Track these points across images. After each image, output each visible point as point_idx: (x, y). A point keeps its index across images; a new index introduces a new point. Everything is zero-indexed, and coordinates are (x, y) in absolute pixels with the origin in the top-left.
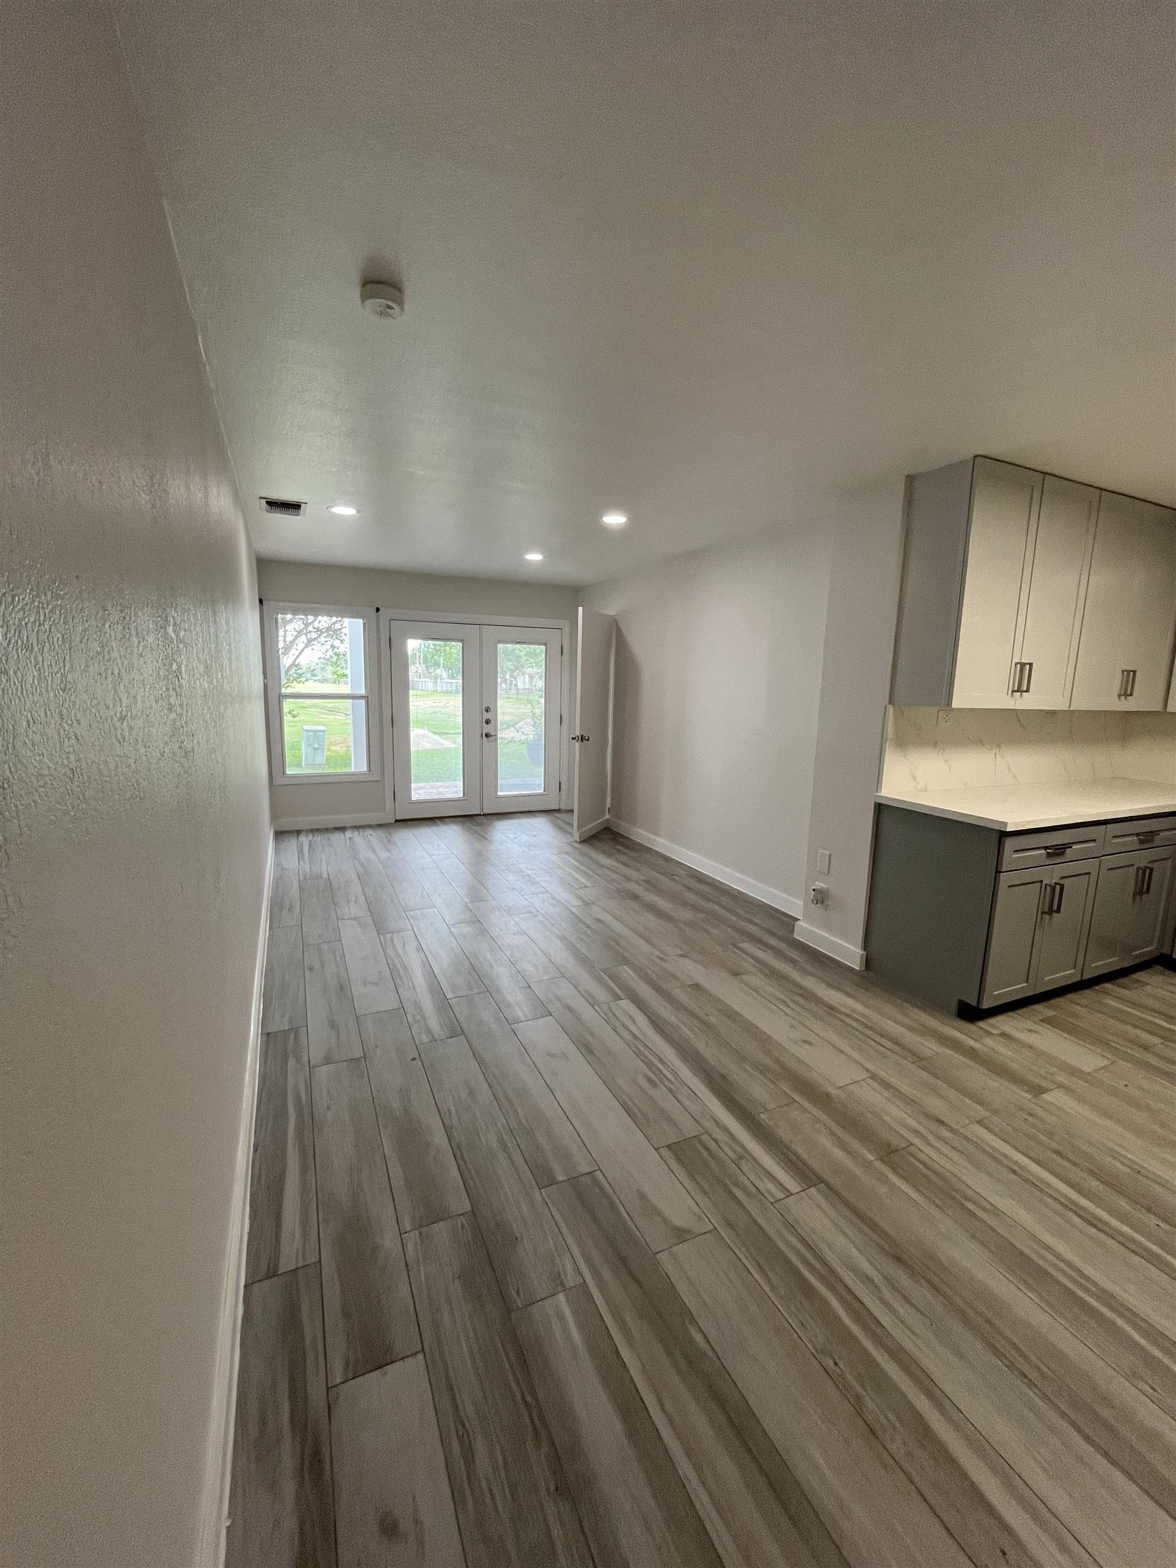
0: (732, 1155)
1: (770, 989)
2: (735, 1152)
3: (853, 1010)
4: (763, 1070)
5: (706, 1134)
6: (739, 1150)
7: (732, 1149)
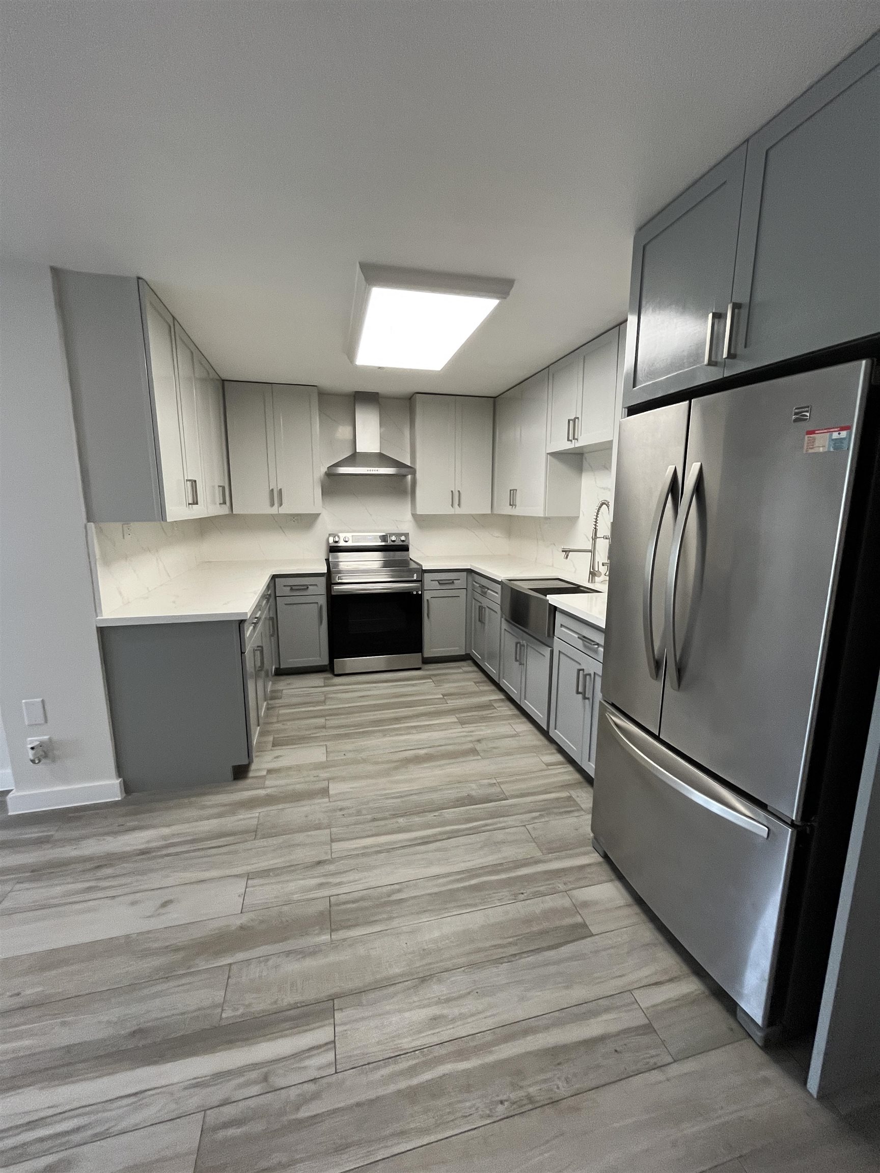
0: (255, 1090)
1: (58, 890)
2: (255, 1082)
3: (164, 838)
4: (166, 974)
5: (208, 1112)
6: (254, 1075)
7: (248, 1084)
